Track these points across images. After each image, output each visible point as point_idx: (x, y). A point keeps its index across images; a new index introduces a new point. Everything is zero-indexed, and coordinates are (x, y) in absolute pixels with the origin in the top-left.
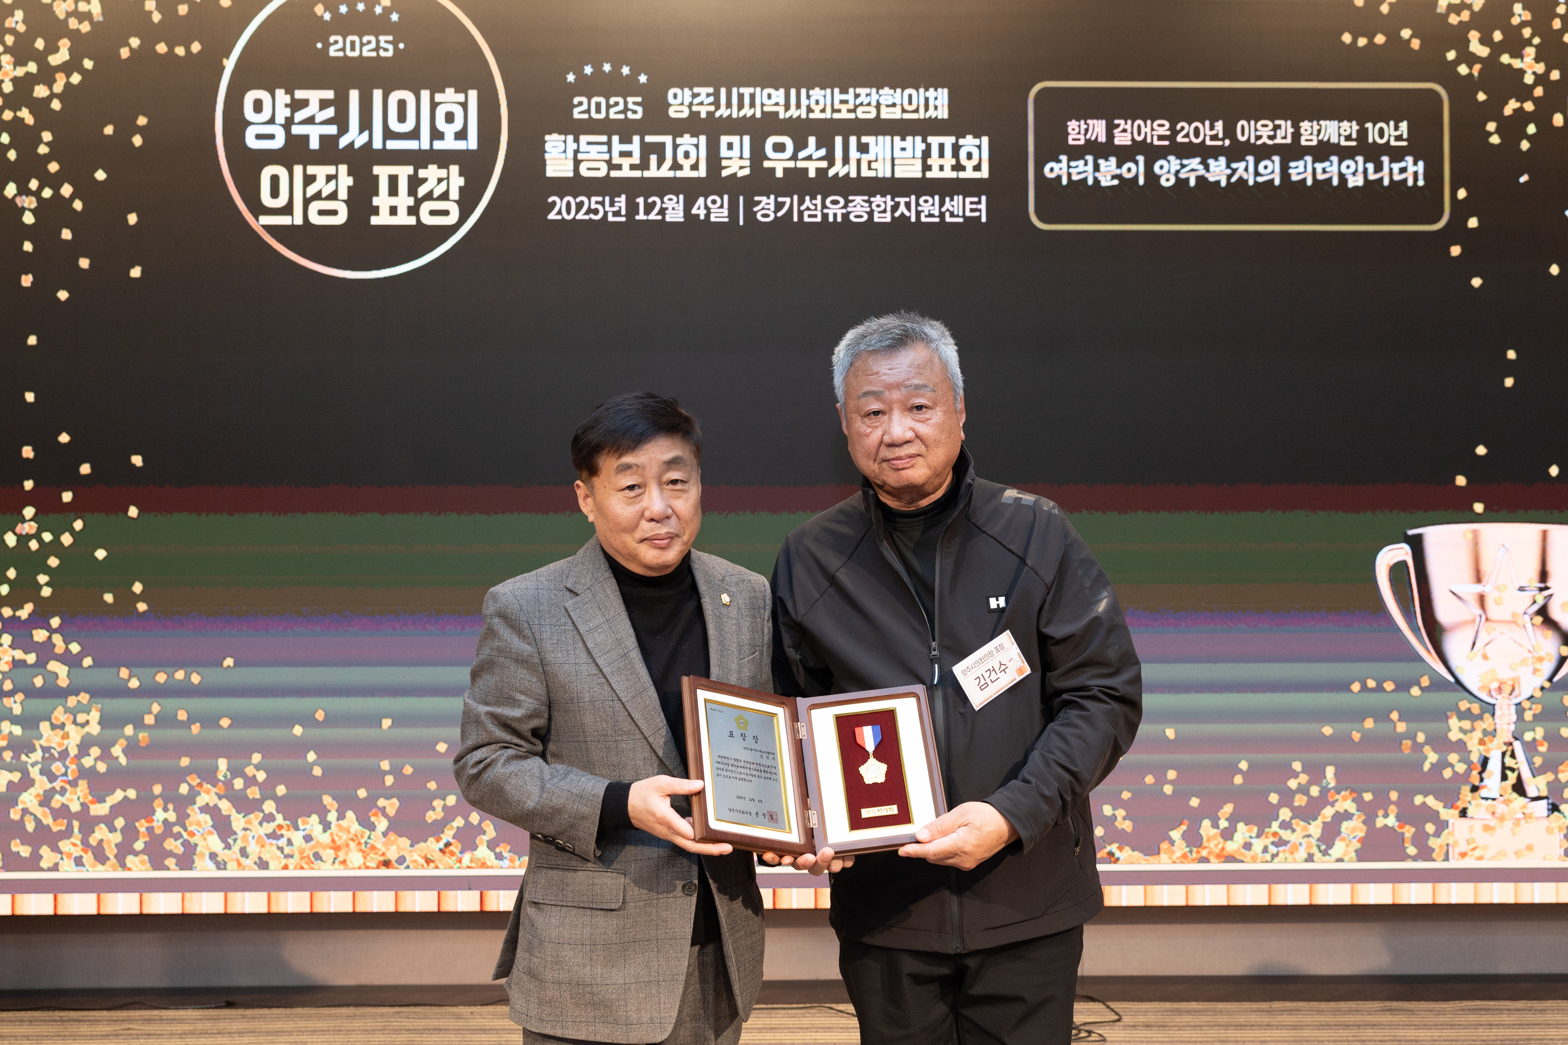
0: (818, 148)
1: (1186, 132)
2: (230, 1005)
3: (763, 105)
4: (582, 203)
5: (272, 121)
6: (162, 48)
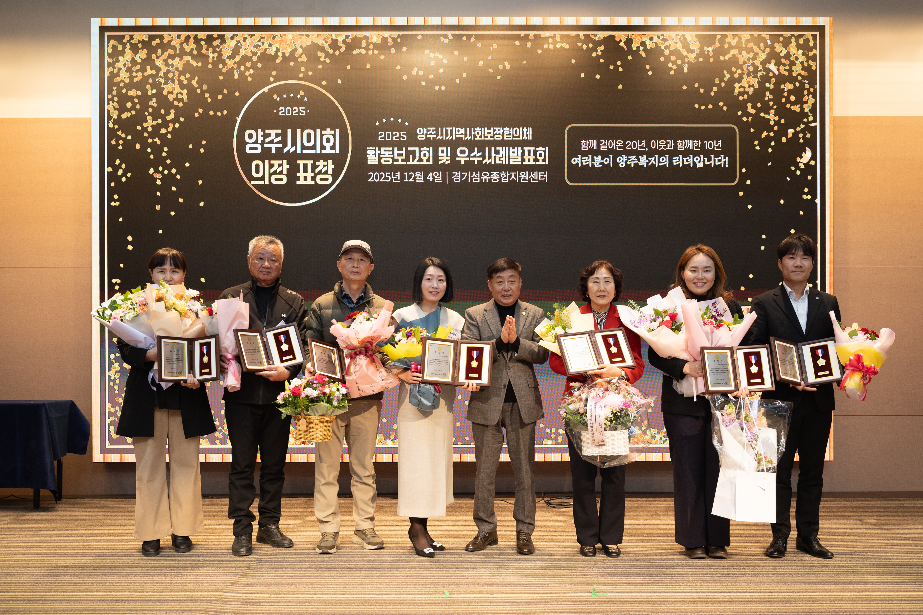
0: (478, 152)
1: (630, 145)
3: (456, 134)
4: (382, 175)
5: (256, 142)
6: (211, 113)
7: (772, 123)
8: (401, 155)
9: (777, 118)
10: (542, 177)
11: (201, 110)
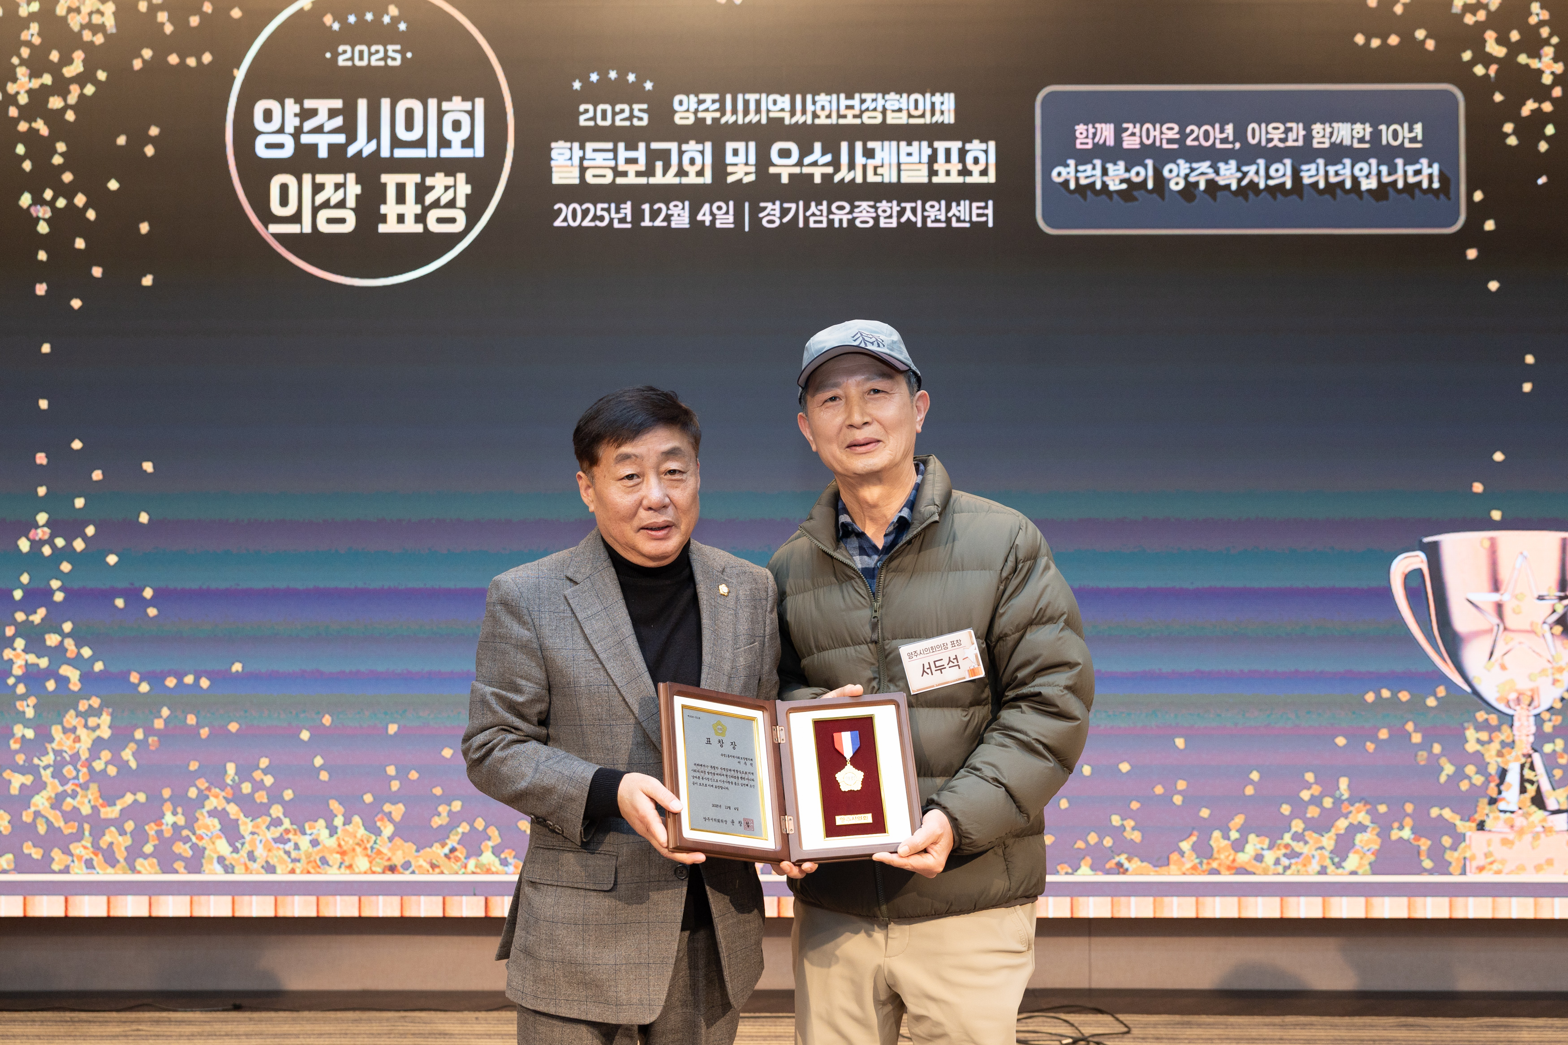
0: (824, 153)
1: (1196, 134)
2: (237, 1008)
3: (768, 111)
4: (588, 210)
5: (281, 130)
6: (173, 59)
7: (1547, 79)
8: (634, 161)
9: (1559, 68)
10: (979, 215)
11: (147, 53)
